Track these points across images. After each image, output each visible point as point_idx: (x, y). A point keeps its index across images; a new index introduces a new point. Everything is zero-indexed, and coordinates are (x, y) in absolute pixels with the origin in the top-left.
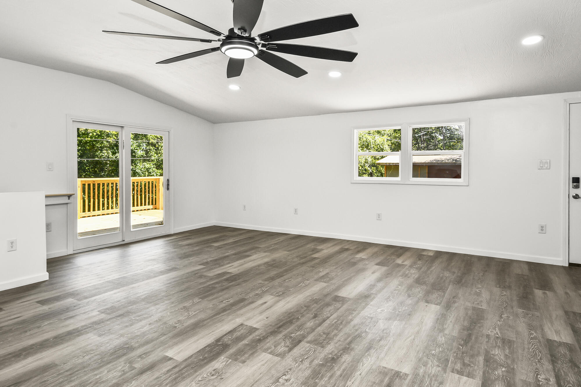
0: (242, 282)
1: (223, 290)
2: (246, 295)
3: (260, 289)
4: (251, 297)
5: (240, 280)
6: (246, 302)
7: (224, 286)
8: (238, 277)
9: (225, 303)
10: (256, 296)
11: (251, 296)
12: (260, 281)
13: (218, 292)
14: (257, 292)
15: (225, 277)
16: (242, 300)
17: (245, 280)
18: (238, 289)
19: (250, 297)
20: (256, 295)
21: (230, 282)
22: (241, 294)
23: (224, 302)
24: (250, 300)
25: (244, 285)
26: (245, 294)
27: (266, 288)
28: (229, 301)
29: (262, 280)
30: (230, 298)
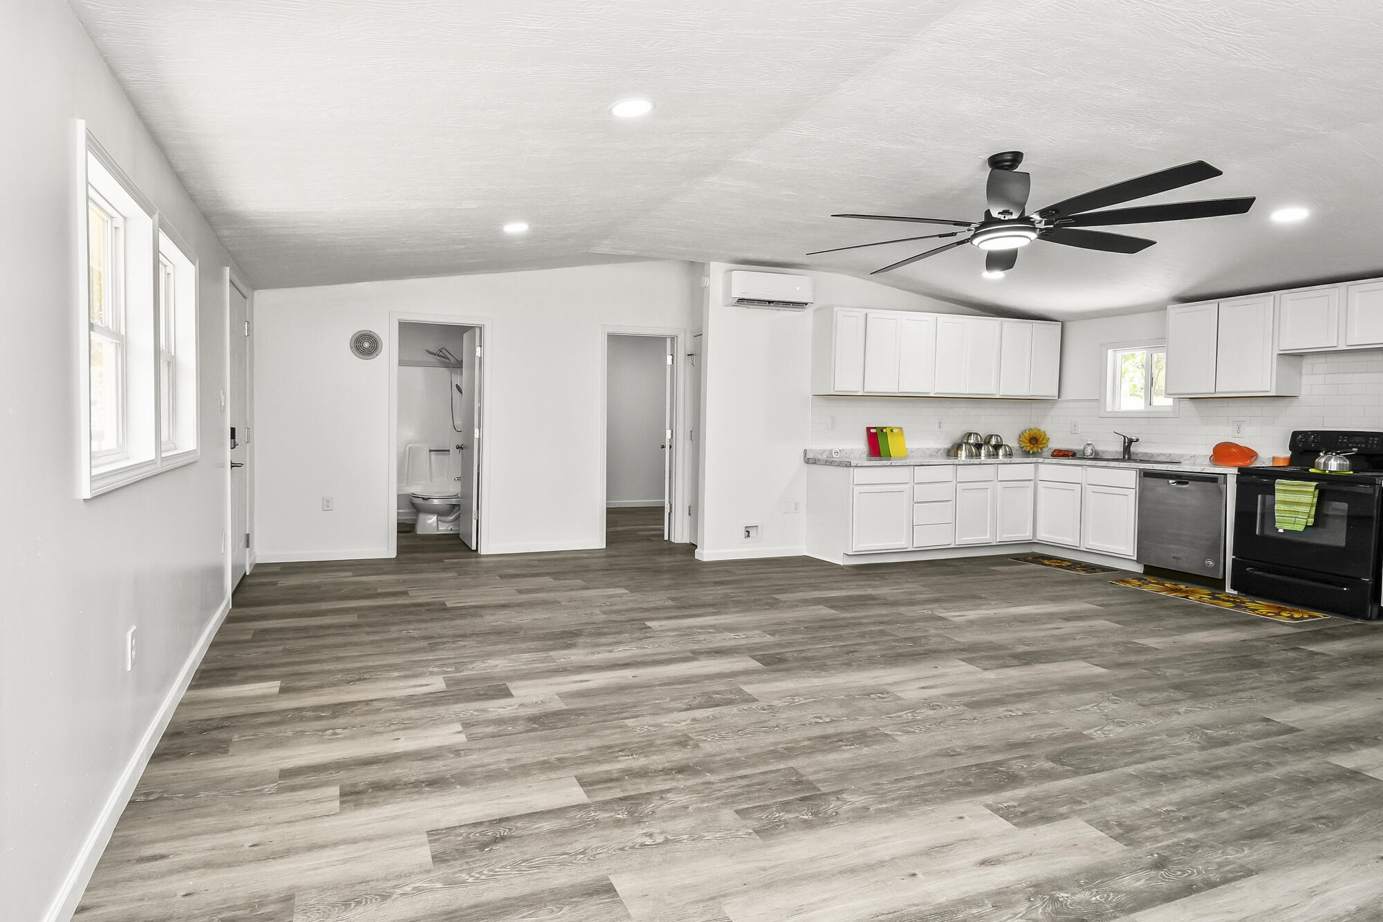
0: (960, 754)
1: (1024, 744)
2: (960, 714)
3: (919, 717)
4: (951, 705)
5: (964, 762)
6: (966, 699)
7: (1023, 757)
8: (971, 780)
9: (1017, 710)
10: (938, 705)
11: (950, 708)
12: (904, 739)
13: (1038, 741)
14: (931, 712)
15: (1021, 792)
16: (973, 705)
17: (950, 758)
18: (979, 735)
19: (953, 706)
20: (937, 707)
21: (1000, 763)
22: (975, 719)
23: (1020, 713)
24: (955, 700)
25: (959, 743)
26: (962, 717)
27: (899, 716)
28: (1007, 710)
29: (897, 741)
30: (1006, 717)
